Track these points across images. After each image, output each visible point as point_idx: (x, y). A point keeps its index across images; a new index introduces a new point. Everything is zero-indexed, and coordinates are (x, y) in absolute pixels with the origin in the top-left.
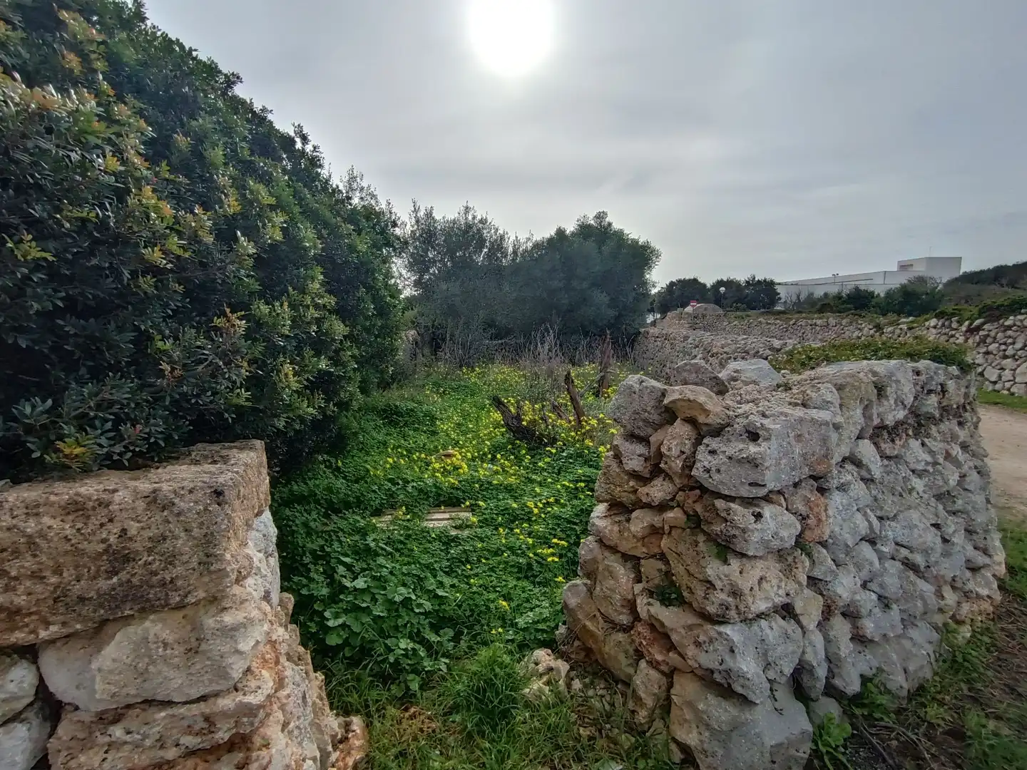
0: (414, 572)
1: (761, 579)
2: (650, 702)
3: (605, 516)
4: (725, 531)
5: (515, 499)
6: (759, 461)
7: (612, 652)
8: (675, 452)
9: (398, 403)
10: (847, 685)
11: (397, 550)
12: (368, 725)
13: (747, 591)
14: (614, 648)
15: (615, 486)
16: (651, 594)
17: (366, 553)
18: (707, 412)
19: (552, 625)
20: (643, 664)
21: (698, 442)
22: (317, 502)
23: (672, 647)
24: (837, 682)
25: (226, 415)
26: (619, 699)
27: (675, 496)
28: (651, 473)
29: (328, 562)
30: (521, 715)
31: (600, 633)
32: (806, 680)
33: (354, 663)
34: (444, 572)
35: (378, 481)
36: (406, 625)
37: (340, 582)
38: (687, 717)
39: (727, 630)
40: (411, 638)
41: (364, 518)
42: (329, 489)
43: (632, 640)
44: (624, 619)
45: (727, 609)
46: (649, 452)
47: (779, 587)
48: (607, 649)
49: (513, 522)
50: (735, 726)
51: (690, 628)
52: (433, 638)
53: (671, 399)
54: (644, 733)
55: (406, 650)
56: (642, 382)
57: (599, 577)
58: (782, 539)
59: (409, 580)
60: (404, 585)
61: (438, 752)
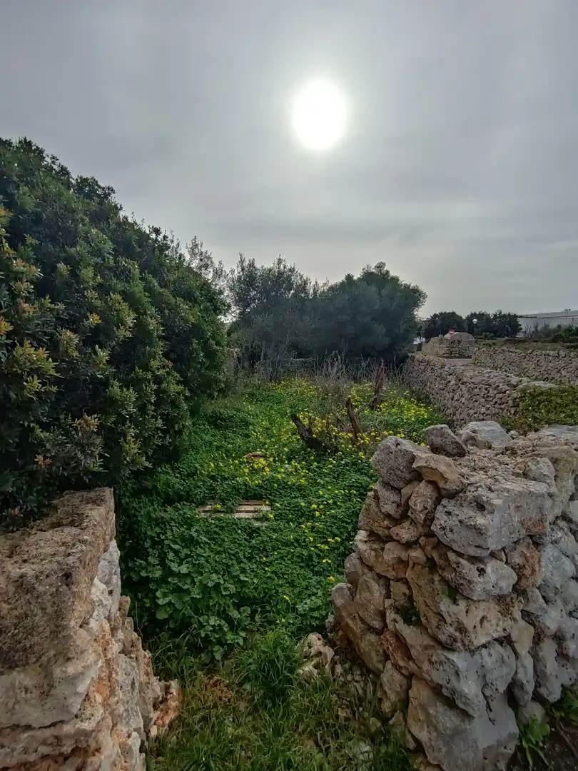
0: (224, 561)
1: (483, 617)
2: (393, 697)
3: (366, 542)
4: (454, 580)
5: (304, 497)
6: (483, 531)
7: (367, 649)
8: (419, 508)
9: (222, 411)
10: (550, 693)
11: (214, 539)
12: (183, 687)
13: (470, 629)
14: (368, 644)
15: (374, 521)
16: (397, 611)
17: (190, 542)
18: (446, 480)
19: (324, 613)
20: (389, 665)
21: (437, 502)
22: (158, 494)
23: (410, 658)
24: (543, 691)
25: (85, 477)
26: (370, 687)
27: (418, 539)
28: (401, 515)
29: (163, 547)
30: (295, 695)
31: (358, 631)
32: (517, 692)
33: (175, 633)
34: (247, 558)
35: (202, 479)
36: (215, 605)
37: (169, 567)
38: (421, 718)
39: (454, 657)
40: (218, 615)
41: (191, 509)
42: (167, 484)
43: (382, 644)
44: (377, 624)
45: (454, 640)
46: (401, 500)
47: (497, 625)
48: (362, 645)
49: (301, 517)
50: (457, 732)
51: (426, 648)
52: (235, 614)
53: (419, 465)
54: (388, 720)
55: (213, 626)
56: (398, 444)
57: (359, 587)
58: (501, 589)
59: (219, 567)
60: (216, 572)
61: (231, 719)
